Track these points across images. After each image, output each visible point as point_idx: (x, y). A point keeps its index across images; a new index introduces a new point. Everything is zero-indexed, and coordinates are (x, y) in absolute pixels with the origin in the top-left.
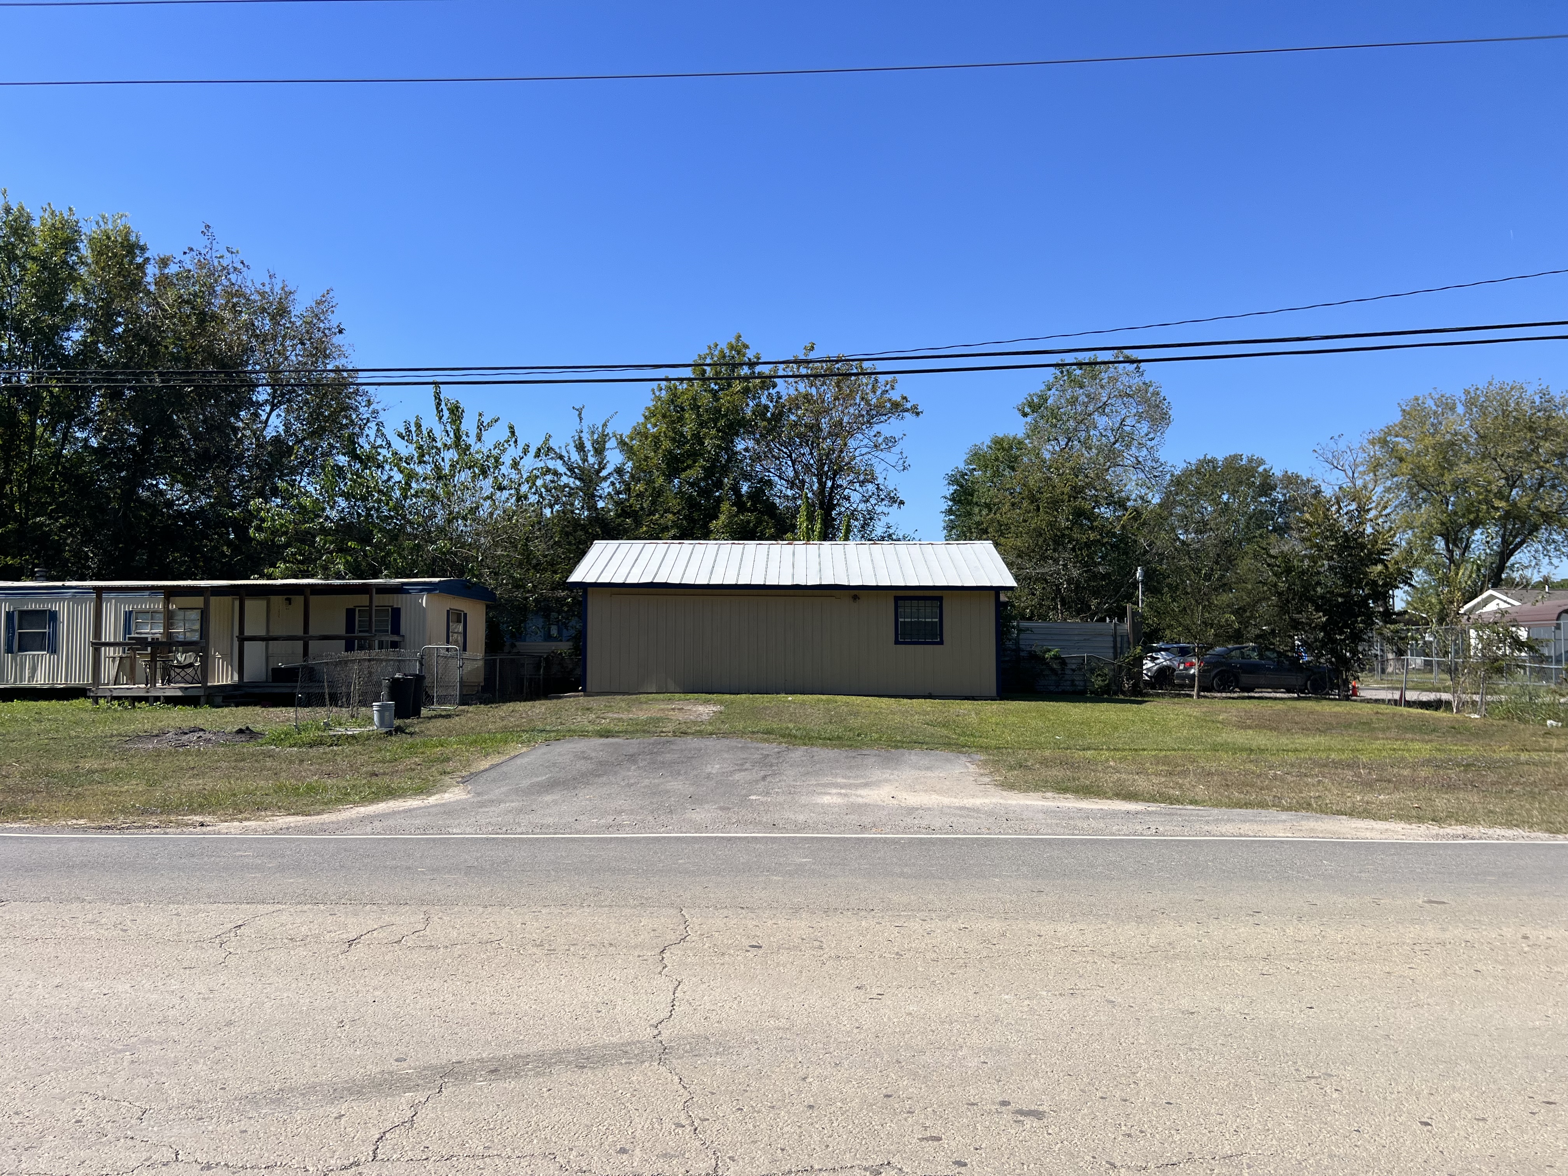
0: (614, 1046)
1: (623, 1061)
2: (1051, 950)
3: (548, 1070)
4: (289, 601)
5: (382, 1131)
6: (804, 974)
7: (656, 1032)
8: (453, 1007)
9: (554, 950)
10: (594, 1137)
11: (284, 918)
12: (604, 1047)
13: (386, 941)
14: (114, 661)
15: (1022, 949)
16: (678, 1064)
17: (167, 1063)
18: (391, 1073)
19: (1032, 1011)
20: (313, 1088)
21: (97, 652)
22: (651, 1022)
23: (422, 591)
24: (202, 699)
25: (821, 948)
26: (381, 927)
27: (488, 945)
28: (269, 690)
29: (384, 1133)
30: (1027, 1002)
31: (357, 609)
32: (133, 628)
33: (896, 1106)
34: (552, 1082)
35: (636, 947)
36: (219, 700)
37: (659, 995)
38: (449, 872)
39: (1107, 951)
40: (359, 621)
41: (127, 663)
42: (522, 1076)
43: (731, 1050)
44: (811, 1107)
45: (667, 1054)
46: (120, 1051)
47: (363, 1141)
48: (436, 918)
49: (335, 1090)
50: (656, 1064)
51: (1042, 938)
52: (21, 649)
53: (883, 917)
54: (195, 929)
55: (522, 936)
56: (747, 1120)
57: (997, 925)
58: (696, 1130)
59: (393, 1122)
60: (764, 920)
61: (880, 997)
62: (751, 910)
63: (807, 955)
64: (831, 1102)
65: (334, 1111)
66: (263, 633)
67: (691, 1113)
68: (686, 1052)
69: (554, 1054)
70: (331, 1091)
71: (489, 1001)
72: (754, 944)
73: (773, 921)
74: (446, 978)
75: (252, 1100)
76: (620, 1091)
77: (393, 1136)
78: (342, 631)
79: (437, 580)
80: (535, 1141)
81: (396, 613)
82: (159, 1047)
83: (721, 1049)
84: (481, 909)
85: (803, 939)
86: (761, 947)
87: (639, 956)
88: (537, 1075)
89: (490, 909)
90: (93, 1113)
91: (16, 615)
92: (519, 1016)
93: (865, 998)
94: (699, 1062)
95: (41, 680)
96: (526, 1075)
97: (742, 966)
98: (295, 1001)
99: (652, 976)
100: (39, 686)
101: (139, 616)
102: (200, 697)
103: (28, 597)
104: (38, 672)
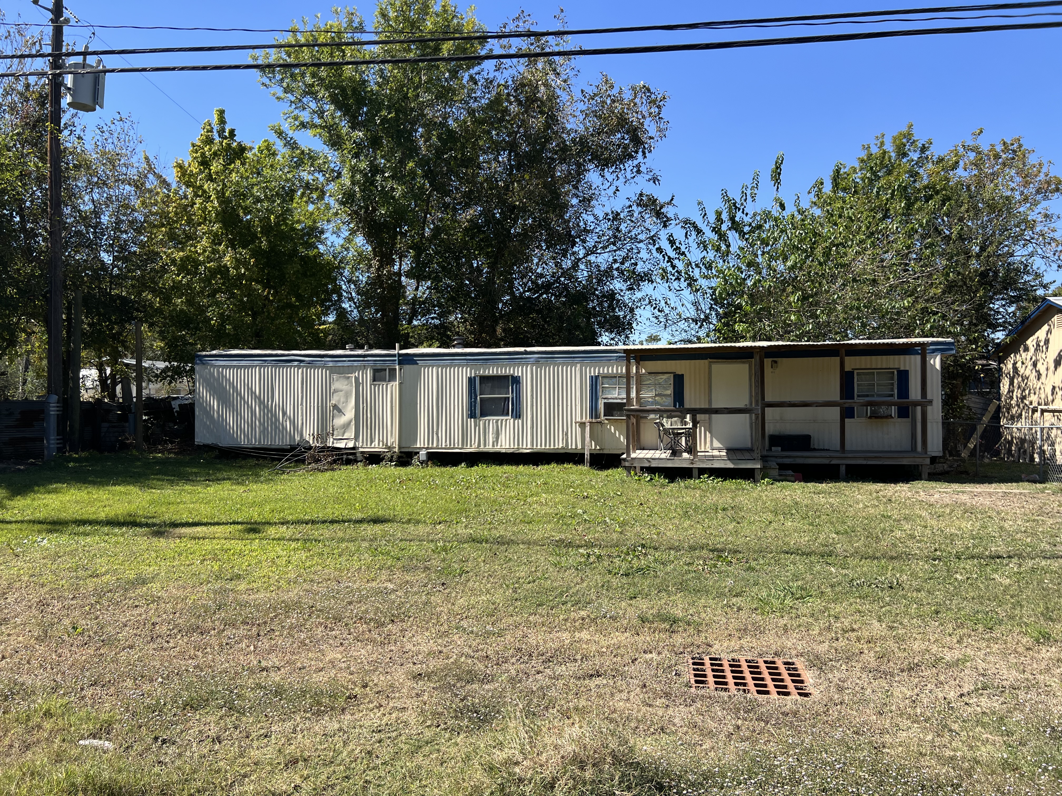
4: (775, 364)
23: (936, 351)
31: (856, 372)
32: (601, 393)
52: (483, 414)
81: (903, 376)
91: (477, 379)
95: (505, 445)
100: (504, 451)
101: (605, 380)
102: (753, 470)
103: (490, 363)
104: (502, 437)
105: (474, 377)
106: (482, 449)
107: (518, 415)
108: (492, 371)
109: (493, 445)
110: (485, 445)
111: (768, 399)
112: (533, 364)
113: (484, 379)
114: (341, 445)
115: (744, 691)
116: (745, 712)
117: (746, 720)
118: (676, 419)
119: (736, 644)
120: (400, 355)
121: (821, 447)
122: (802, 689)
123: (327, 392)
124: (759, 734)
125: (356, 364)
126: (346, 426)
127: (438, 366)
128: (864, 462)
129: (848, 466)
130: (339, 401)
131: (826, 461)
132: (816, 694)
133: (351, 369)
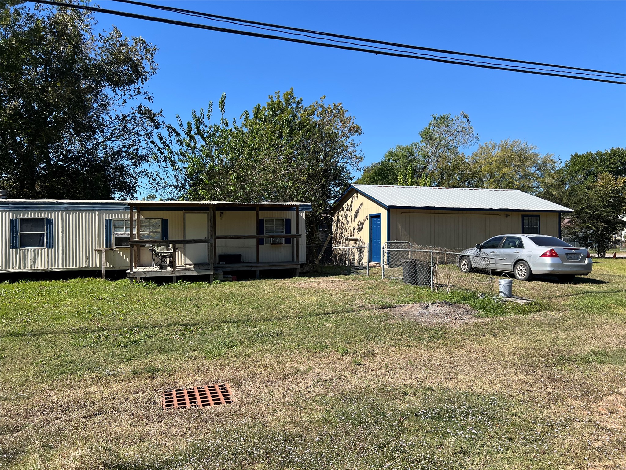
23: (303, 209)
31: (265, 219)
32: (112, 230)
40: (266, 227)
52: (23, 245)
81: (288, 222)
91: (18, 221)
95: (41, 266)
100: (40, 271)
101: (116, 222)
102: (209, 275)
103: (28, 209)
104: (39, 261)
105: (16, 220)
106: (22, 269)
107: (51, 245)
108: (30, 215)
109: (31, 267)
110: (24, 267)
111: (218, 234)
112: (63, 211)
113: (23, 221)
115: (195, 406)
116: (194, 419)
117: (194, 423)
118: (163, 247)
119: (191, 379)
121: (247, 261)
122: (228, 399)
124: (201, 430)
128: (268, 268)
129: (260, 270)
131: (249, 269)
132: (235, 400)
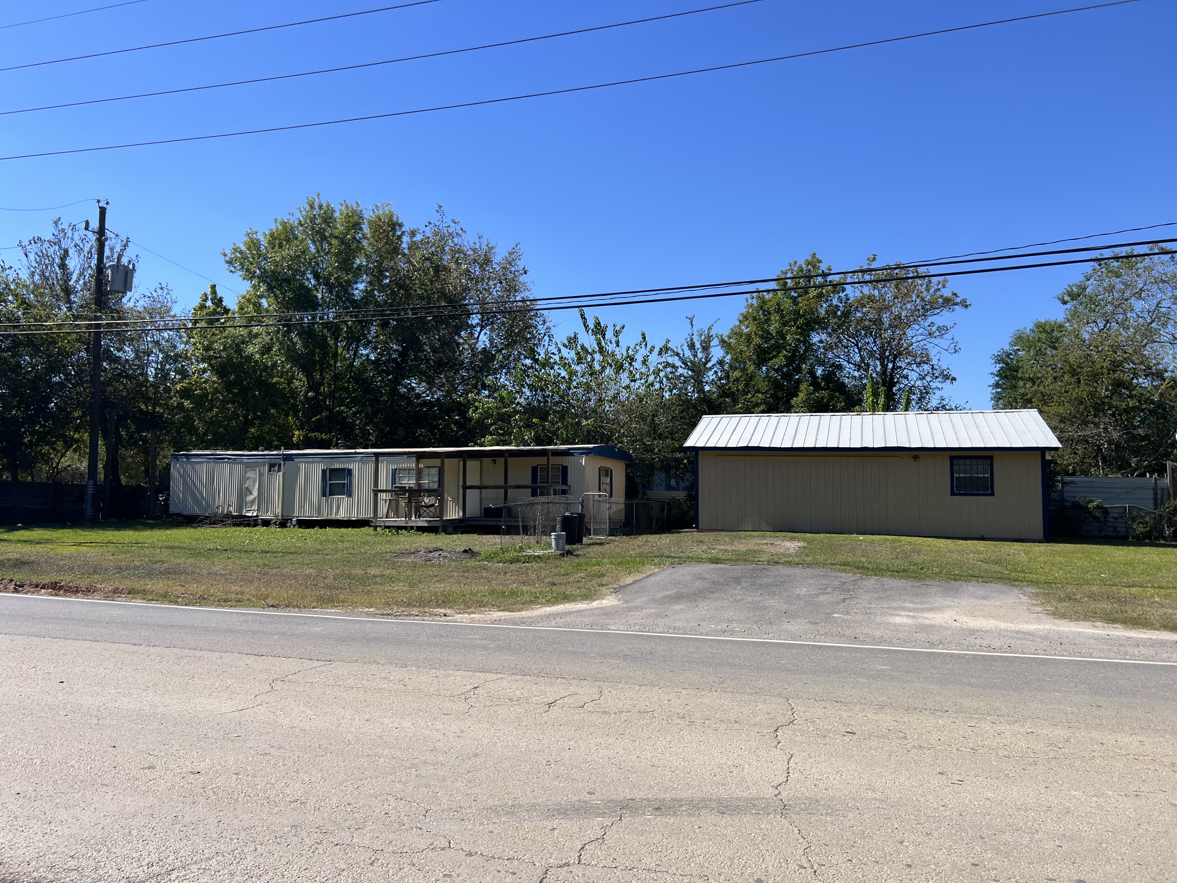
0: (746, 799)
1: (753, 812)
2: (1114, 757)
3: (697, 813)
4: (494, 461)
5: (583, 843)
6: (893, 758)
7: (777, 792)
8: (624, 758)
9: (693, 722)
10: (736, 867)
11: (505, 684)
12: (738, 799)
13: (573, 706)
14: (386, 502)
15: (1086, 754)
16: (796, 818)
17: (438, 779)
18: (585, 802)
19: (1099, 807)
20: (533, 807)
21: (376, 496)
22: (772, 784)
23: (582, 454)
24: (440, 529)
25: (905, 738)
26: (570, 695)
27: (645, 714)
28: (482, 523)
29: (585, 845)
30: (1095, 799)
31: (539, 467)
32: (397, 480)
33: (983, 874)
34: (701, 822)
35: (755, 725)
36: (450, 529)
37: (776, 764)
38: (612, 658)
39: (1167, 761)
40: (541, 475)
41: (393, 503)
42: (678, 815)
43: (838, 813)
44: (909, 866)
45: (787, 809)
46: (409, 768)
47: (571, 849)
48: (606, 692)
49: (548, 810)
50: (779, 816)
51: (1105, 746)
52: (331, 494)
53: (957, 718)
54: (448, 688)
55: (669, 709)
56: (856, 870)
57: (1060, 732)
58: (815, 872)
59: (590, 838)
60: (856, 712)
61: (960, 783)
62: (845, 704)
63: (894, 743)
64: (926, 864)
65: (549, 824)
66: (478, 483)
67: (810, 859)
68: (802, 810)
69: (701, 801)
70: (546, 810)
71: (649, 756)
72: (849, 730)
73: (864, 714)
74: (617, 736)
75: (494, 810)
76: (753, 835)
77: (590, 847)
78: (529, 482)
79: (592, 446)
80: (692, 865)
81: (565, 469)
82: (432, 767)
83: (830, 811)
84: (638, 687)
85: (889, 730)
86: (855, 733)
87: (758, 732)
88: (690, 815)
89: (644, 688)
90: (395, 808)
91: (328, 471)
92: (673, 769)
93: (948, 782)
94: (813, 819)
95: (342, 515)
96: (682, 814)
97: (841, 748)
98: (516, 744)
99: (770, 748)
100: (341, 519)
101: (400, 472)
102: (439, 527)
103: (334, 459)
104: (341, 509)
105: (326, 470)
106: (330, 517)
107: (350, 495)
108: (337, 466)
109: (336, 515)
110: (331, 515)
112: (359, 461)
113: (332, 471)
114: (250, 514)
120: (284, 455)
123: (244, 479)
125: (259, 460)
126: (253, 502)
127: (305, 462)
130: (249, 485)
133: (256, 465)
